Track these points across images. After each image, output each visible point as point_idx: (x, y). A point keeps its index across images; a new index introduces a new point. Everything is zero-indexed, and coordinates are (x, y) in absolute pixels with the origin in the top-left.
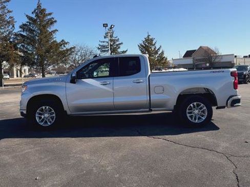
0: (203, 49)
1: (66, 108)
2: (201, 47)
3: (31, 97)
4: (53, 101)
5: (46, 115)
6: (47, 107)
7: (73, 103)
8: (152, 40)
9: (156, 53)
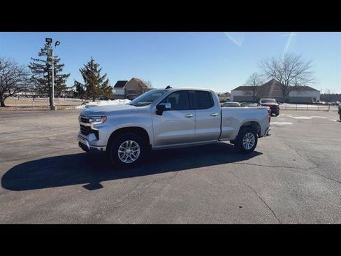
0: (136, 82)
1: (152, 142)
2: (133, 79)
3: (114, 130)
4: (139, 134)
5: (129, 151)
6: (132, 142)
7: (160, 136)
8: (96, 66)
9: (100, 80)
